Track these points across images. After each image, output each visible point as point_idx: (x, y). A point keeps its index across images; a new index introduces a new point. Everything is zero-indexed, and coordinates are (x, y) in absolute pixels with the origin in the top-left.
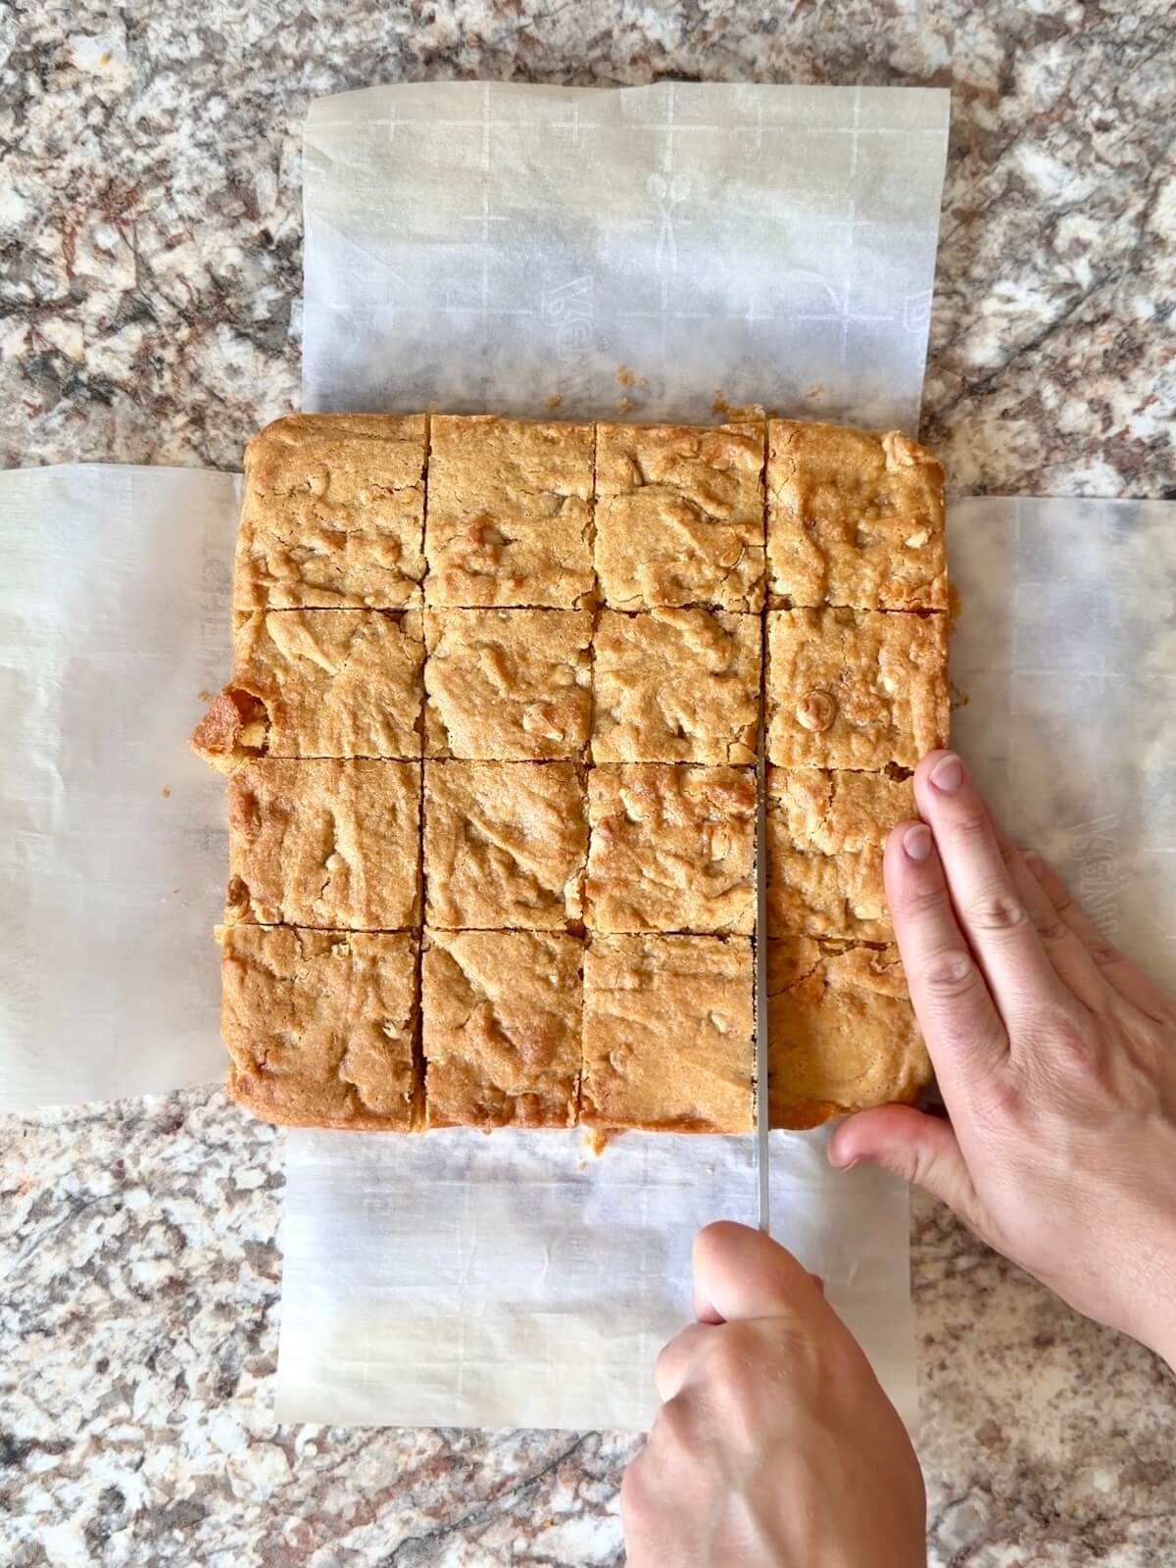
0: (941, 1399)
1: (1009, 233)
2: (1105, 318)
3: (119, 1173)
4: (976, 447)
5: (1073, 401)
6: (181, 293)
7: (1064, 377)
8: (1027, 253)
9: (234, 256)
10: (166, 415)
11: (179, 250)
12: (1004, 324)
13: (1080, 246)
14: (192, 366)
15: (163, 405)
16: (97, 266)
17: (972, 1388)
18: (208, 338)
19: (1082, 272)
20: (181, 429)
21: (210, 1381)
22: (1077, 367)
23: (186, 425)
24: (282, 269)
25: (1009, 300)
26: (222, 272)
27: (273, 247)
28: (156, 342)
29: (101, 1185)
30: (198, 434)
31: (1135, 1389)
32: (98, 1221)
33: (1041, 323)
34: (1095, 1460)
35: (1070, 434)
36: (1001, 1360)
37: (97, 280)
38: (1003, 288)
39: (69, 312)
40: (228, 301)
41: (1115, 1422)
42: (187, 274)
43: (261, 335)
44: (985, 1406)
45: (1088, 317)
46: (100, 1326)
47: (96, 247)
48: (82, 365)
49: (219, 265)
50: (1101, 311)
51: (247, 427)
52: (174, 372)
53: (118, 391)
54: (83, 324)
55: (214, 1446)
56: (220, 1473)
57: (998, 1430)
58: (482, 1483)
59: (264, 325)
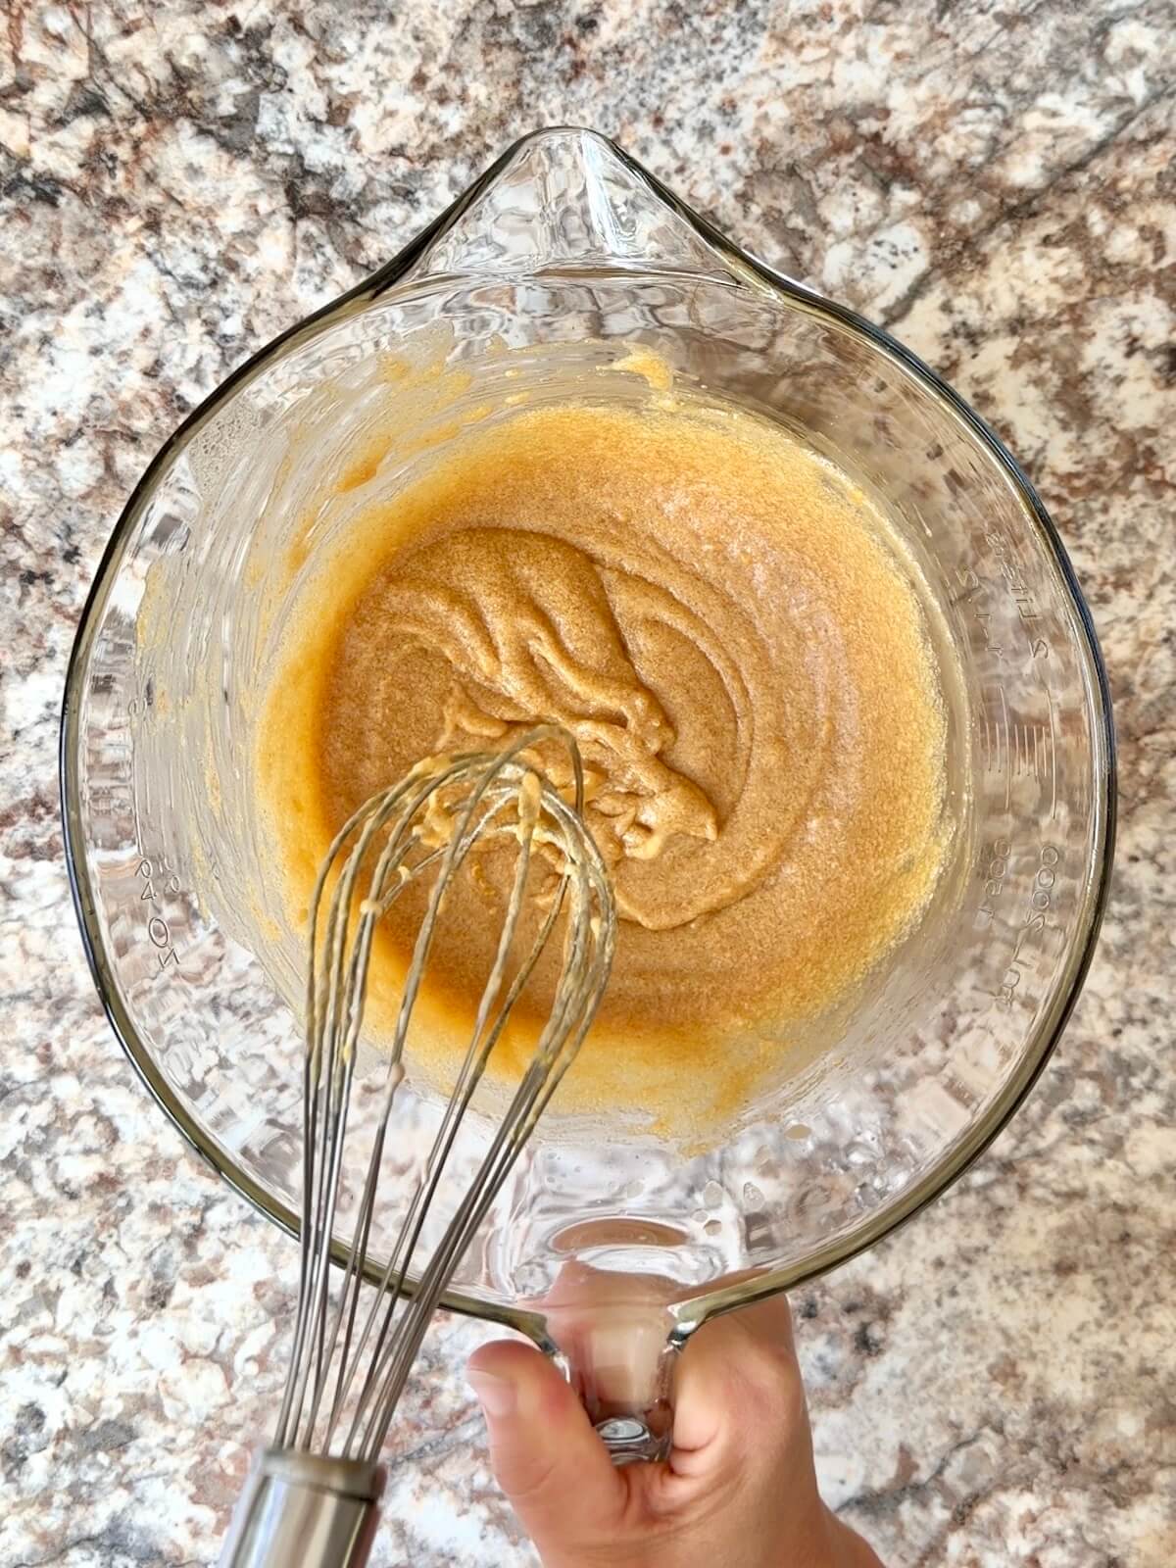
0: (950, 1329)
1: (1057, 40)
2: (1160, 136)
3: (46, 1058)
4: (1016, 277)
5: (1122, 228)
6: (138, 84)
7: (1113, 201)
8: (1076, 62)
9: (197, 44)
10: (118, 219)
11: (136, 36)
12: (1048, 140)
13: (1135, 56)
14: (148, 165)
15: (114, 207)
16: (46, 52)
17: (985, 1317)
18: (166, 134)
19: (1136, 86)
20: (134, 235)
21: (143, 1290)
22: (1128, 191)
23: (140, 230)
24: (250, 60)
25: (1054, 114)
26: (184, 61)
27: (240, 36)
28: (108, 137)
29: (26, 1070)
30: (153, 240)
31: (1166, 1322)
32: (22, 1109)
33: (1088, 141)
34: (1119, 1400)
35: (1119, 264)
36: (1018, 1287)
37: (46, 68)
38: (1047, 101)
39: (14, 102)
40: (190, 94)
41: (1143, 1359)
42: (146, 63)
43: (225, 132)
44: (999, 1338)
45: (1142, 135)
46: (21, 1226)
47: (46, 31)
48: (26, 161)
49: (181, 53)
50: (1156, 128)
51: (207, 234)
52: (128, 171)
53: (65, 190)
54: (29, 116)
55: (145, 1361)
56: (150, 1392)
57: (1013, 1365)
58: (440, 1410)
59: (229, 122)
